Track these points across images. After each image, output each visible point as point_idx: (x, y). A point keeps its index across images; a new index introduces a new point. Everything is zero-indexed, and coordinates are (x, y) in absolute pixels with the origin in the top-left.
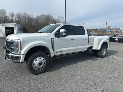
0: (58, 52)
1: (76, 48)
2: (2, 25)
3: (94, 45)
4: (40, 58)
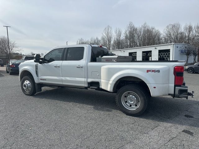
3: (102, 80)
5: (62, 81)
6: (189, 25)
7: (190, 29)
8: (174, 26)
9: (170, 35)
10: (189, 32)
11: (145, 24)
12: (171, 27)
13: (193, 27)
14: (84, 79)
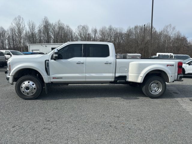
0: (55, 78)
1: (87, 75)
2: (46, 46)
3: (130, 74)
4: (29, 82)
5: (86, 77)
6: (95, 28)
7: (95, 31)
8: (84, 27)
9: (81, 34)
10: (95, 33)
11: (59, 21)
12: (81, 27)
13: (98, 30)
14: (112, 74)
